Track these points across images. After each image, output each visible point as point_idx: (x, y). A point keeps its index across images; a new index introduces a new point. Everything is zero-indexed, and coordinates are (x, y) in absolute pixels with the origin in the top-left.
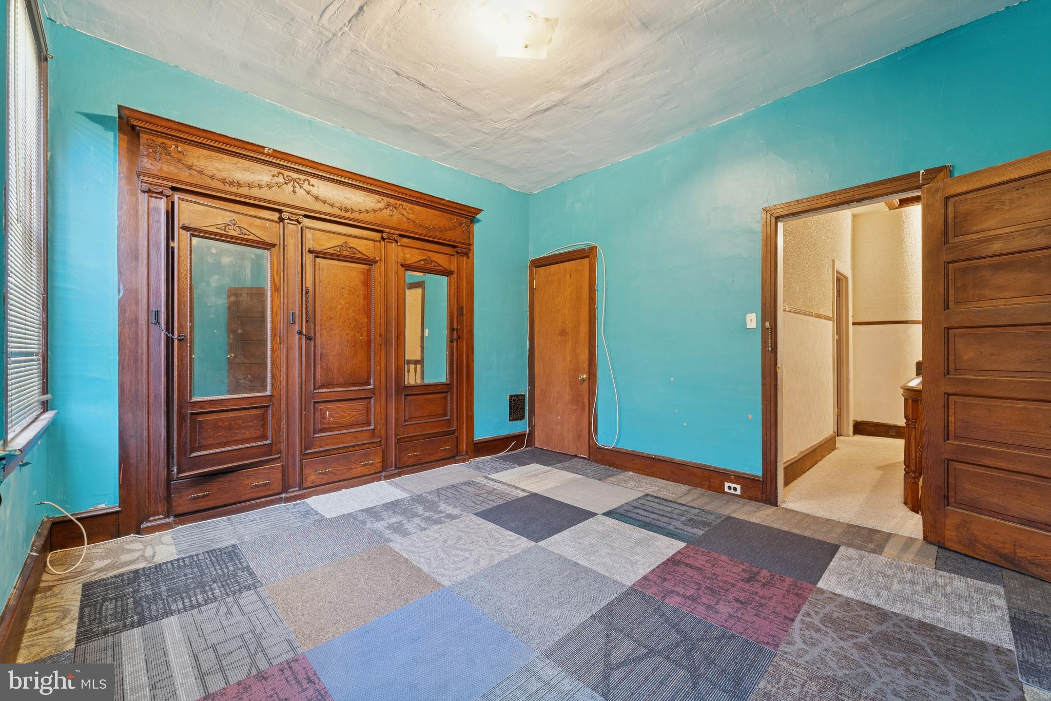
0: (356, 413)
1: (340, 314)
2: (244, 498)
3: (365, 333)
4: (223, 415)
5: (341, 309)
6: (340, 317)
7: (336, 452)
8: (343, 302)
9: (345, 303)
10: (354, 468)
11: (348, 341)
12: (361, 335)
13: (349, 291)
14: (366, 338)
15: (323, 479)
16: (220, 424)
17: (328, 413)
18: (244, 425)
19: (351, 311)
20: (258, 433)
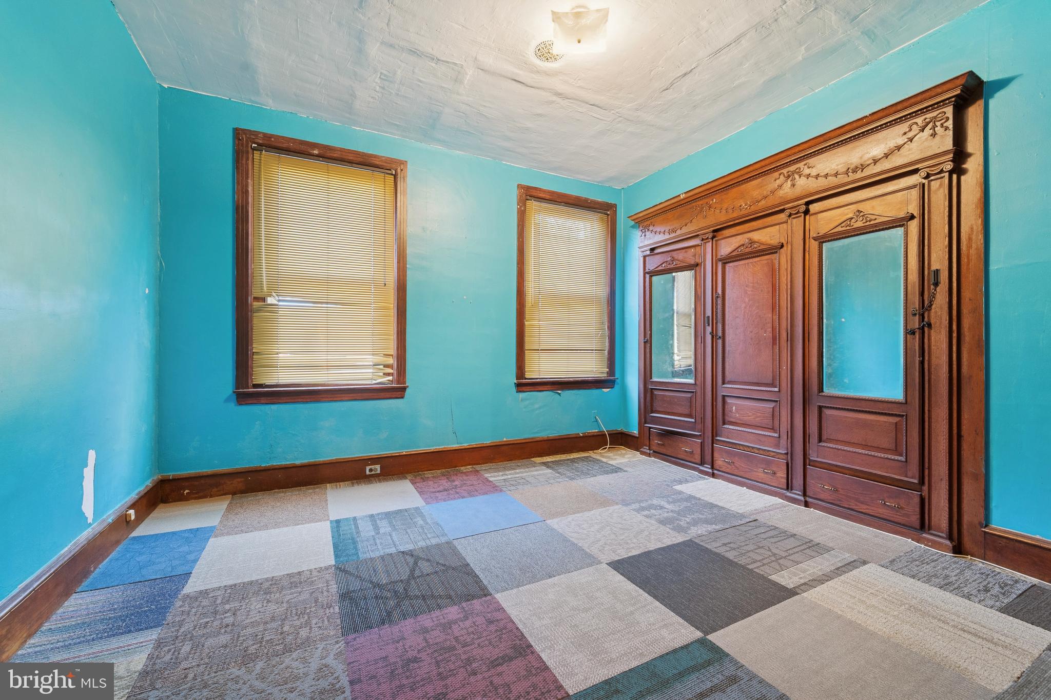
0: (760, 414)
1: (744, 312)
2: (679, 456)
3: (770, 330)
4: (667, 393)
5: (745, 308)
6: (744, 315)
7: (741, 448)
8: (747, 300)
9: (749, 301)
10: (755, 471)
11: (751, 339)
12: (765, 332)
13: (753, 287)
14: (771, 335)
15: (728, 468)
16: (665, 399)
17: (734, 408)
18: (678, 403)
19: (754, 308)
20: (687, 412)
